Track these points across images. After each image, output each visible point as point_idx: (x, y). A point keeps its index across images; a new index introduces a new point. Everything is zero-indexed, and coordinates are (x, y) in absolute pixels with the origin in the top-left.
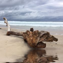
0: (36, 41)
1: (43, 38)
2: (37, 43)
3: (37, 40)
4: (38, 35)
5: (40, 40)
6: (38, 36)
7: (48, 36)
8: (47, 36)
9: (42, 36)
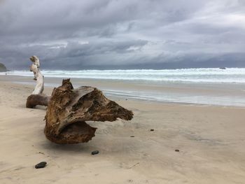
0: (58, 120)
1: (81, 109)
2: (61, 126)
3: (64, 115)
4: (67, 100)
5: (71, 115)
6: (68, 104)
7: (96, 102)
8: (91, 102)
9: (79, 104)
